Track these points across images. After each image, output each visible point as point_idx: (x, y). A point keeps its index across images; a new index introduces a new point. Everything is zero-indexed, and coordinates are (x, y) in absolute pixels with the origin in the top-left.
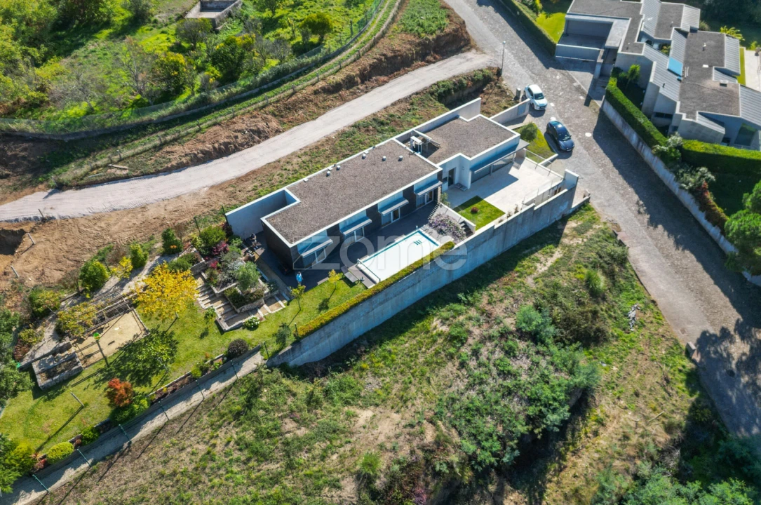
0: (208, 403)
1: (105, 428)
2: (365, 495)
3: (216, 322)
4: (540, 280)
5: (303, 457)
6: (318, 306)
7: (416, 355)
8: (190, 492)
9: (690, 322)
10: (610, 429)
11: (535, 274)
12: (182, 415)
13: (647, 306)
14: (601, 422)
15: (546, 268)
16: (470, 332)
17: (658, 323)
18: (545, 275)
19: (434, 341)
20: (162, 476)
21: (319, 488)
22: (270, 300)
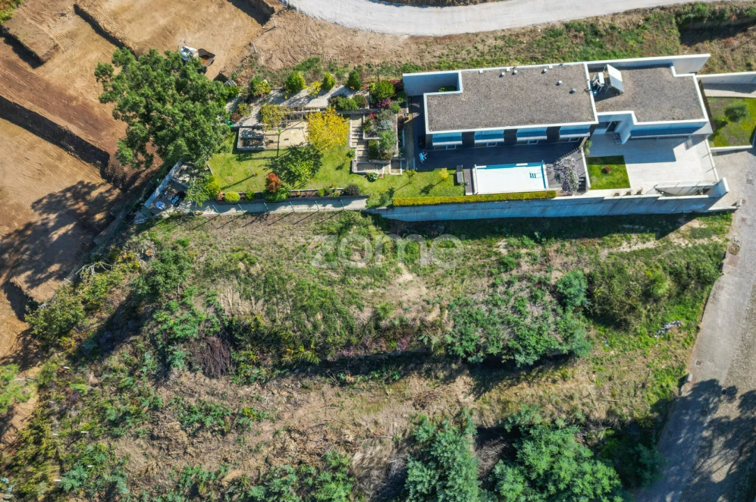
0: (321, 214)
1: (258, 197)
2: (372, 324)
3: (351, 162)
4: (613, 257)
5: (353, 280)
6: (422, 187)
7: (469, 258)
8: (284, 262)
9: (712, 360)
10: (567, 386)
11: (615, 250)
12: (303, 214)
13: (688, 328)
14: (564, 378)
15: (629, 250)
16: (519, 265)
17: (683, 345)
18: (622, 255)
19: (489, 256)
20: (275, 243)
21: (351, 303)
22: (396, 164)
